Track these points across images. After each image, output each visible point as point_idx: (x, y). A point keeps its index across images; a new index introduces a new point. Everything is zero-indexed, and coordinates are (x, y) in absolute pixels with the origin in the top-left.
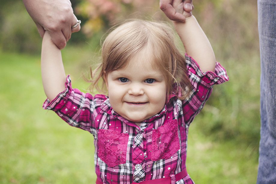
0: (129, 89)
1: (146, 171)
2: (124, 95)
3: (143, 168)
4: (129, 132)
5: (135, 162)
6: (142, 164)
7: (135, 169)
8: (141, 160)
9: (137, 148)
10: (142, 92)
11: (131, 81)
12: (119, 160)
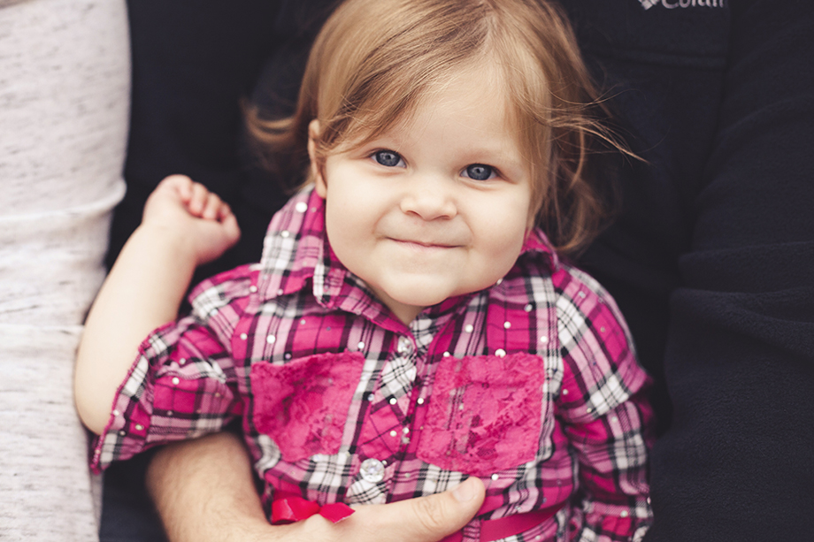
1: (394, 488)
2: (385, 213)
3: (386, 479)
4: (369, 348)
5: (367, 450)
6: (389, 464)
7: (359, 473)
8: (386, 448)
10: (449, 209)
12: (315, 442)
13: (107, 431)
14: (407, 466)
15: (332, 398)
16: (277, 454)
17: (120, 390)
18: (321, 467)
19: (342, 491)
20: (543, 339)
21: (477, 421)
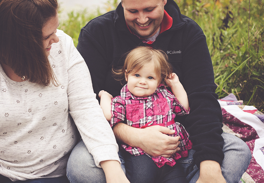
0: (140, 81)
2: (136, 83)
4: (143, 102)
5: (148, 115)
6: (152, 117)
7: (148, 119)
8: (151, 114)
9: (149, 109)
10: (146, 83)
11: (141, 76)
12: (140, 117)
13: (111, 118)
14: (154, 116)
15: (140, 110)
16: (131, 122)
17: (111, 111)
18: (141, 121)
19: (146, 122)
20: (164, 96)
21: (161, 107)
